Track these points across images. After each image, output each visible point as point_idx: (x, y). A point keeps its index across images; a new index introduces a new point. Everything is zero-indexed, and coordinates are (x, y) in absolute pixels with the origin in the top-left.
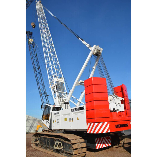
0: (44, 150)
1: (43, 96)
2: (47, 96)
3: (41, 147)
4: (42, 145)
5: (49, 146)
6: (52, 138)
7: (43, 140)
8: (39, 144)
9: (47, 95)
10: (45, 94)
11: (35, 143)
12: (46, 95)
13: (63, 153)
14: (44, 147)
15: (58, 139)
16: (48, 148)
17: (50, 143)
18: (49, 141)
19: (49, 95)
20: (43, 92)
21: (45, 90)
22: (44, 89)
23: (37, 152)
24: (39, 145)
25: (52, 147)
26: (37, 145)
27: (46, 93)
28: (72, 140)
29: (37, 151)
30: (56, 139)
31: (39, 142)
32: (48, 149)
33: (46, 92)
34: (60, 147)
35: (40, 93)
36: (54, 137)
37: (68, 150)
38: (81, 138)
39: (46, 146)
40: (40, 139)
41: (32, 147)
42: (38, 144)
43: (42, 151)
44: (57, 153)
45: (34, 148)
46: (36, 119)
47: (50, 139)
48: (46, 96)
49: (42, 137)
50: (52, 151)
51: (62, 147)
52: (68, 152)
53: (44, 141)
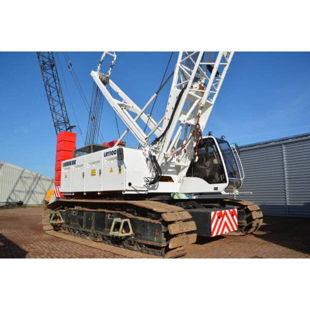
0: (78, 239)
1: (61, 127)
2: (71, 127)
3: (67, 232)
4: (71, 227)
5: (92, 230)
6: (99, 210)
7: (73, 216)
8: (64, 225)
9: (71, 125)
10: (65, 123)
11: (52, 224)
12: (68, 125)
13: (133, 245)
14: (77, 232)
15: (118, 212)
16: (87, 234)
17: (93, 222)
18: (93, 219)
19: (75, 126)
20: (62, 119)
21: (67, 114)
22: (65, 113)
23: (61, 242)
24: (63, 228)
25: (100, 232)
26: (56, 228)
27: (68, 122)
28: (164, 214)
29: (61, 240)
30: (111, 213)
31: (62, 221)
32: (88, 238)
33: (68, 120)
34: (124, 231)
35: (55, 121)
36: (104, 209)
37: (150, 238)
38: (181, 209)
39: (81, 229)
40: (64, 214)
41: (47, 232)
42: (60, 226)
43: (72, 242)
44: (112, 247)
45: (51, 234)
46: (39, 175)
47: (94, 213)
48: (67, 129)
49: (72, 209)
50: (98, 240)
51: (131, 232)
52: (149, 243)
53: (77, 220)
